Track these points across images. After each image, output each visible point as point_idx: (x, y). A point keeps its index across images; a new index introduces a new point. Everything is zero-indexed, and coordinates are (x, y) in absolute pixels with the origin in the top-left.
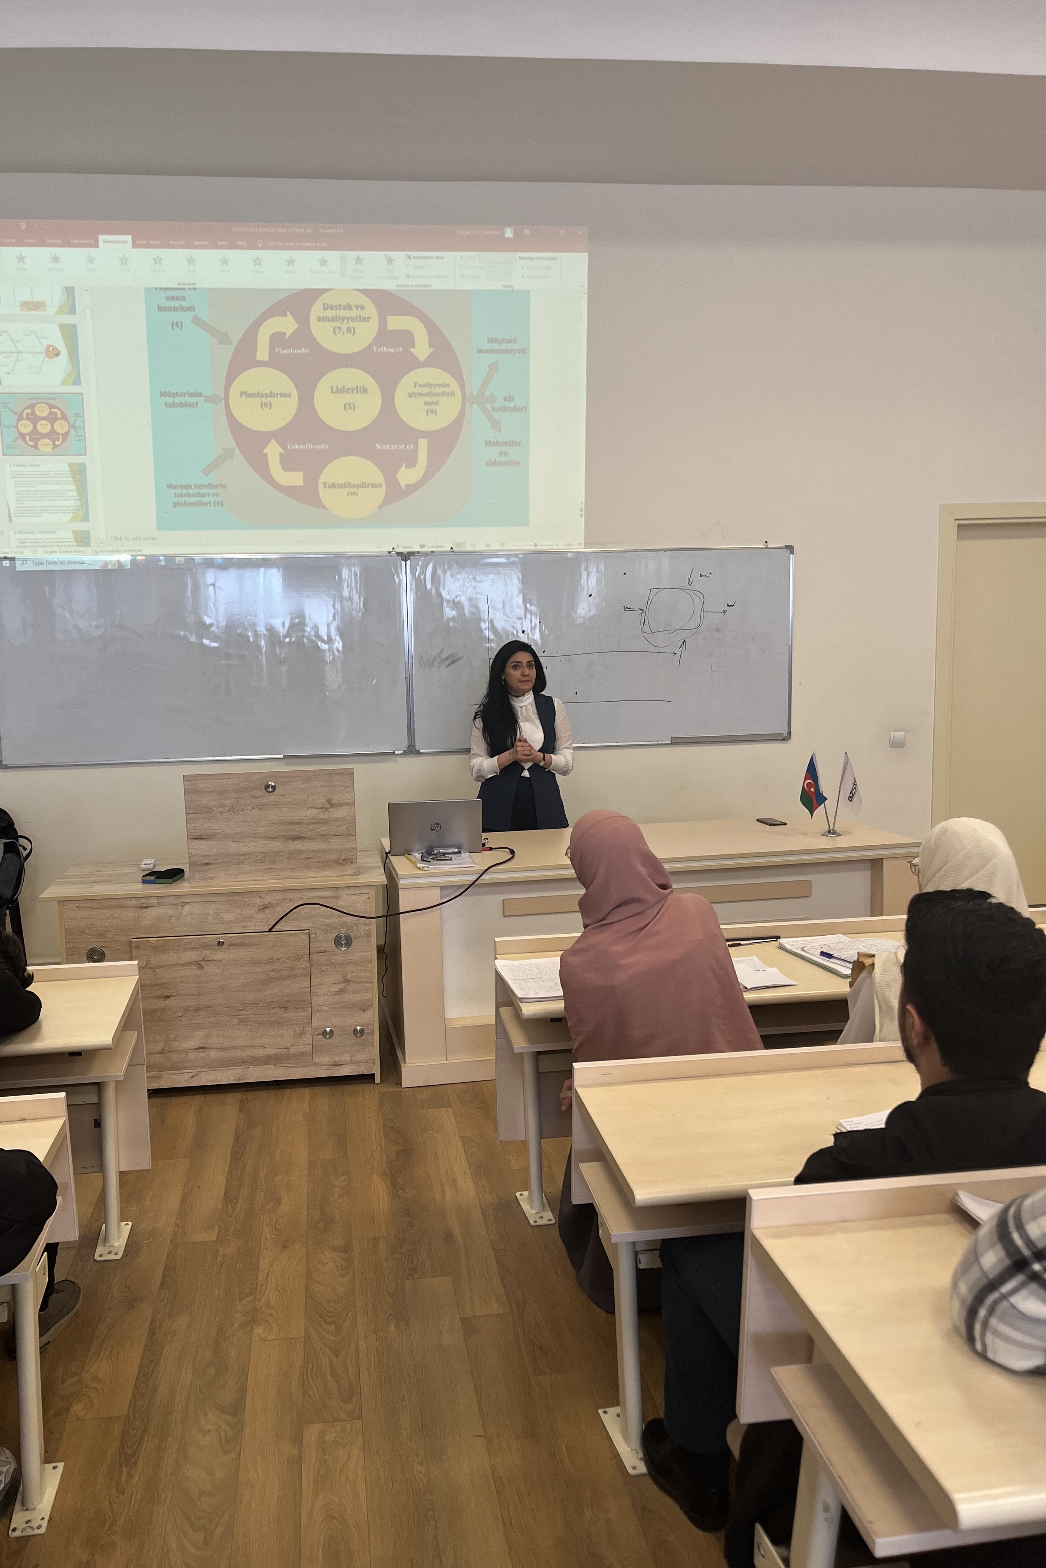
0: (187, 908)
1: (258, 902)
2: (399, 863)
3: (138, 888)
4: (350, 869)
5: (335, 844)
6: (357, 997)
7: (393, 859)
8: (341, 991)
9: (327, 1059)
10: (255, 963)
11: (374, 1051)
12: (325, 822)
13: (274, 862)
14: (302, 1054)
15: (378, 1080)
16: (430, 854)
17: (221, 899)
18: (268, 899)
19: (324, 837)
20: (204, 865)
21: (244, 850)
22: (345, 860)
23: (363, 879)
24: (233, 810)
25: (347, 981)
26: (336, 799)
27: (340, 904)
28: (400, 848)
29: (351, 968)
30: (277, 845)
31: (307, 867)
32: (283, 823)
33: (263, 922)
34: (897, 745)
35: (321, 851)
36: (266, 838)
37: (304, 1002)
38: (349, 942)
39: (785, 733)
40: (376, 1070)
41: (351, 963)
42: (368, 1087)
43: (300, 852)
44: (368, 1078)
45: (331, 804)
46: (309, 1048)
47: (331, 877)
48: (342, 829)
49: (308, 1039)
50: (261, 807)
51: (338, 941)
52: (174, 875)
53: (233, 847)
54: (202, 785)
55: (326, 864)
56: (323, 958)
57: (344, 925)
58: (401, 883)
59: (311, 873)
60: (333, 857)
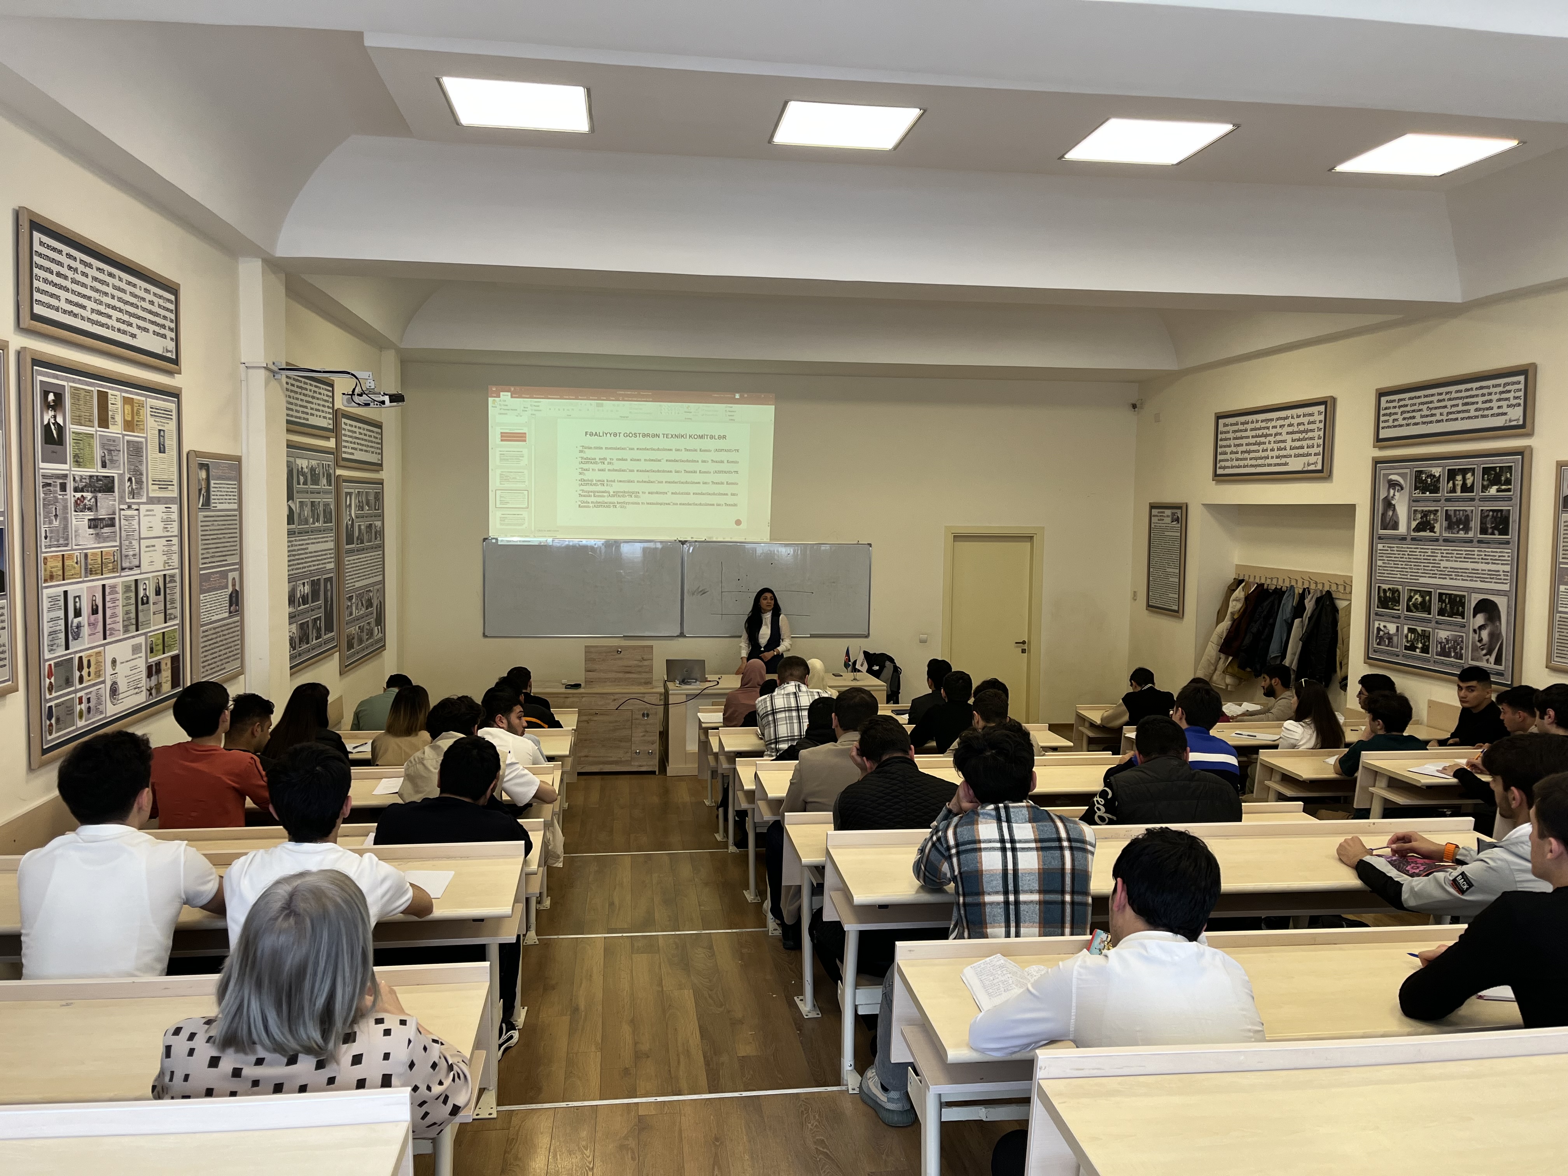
0: (584, 699)
1: (613, 697)
2: (670, 685)
3: (563, 690)
4: (650, 686)
5: (644, 676)
6: (650, 739)
7: (667, 683)
8: (644, 736)
9: (637, 764)
10: (610, 722)
11: (656, 761)
12: (641, 666)
13: (619, 682)
14: (627, 761)
15: (657, 773)
16: (683, 682)
17: (597, 696)
18: (616, 697)
19: (640, 672)
20: (589, 682)
21: (607, 677)
22: (648, 682)
23: (654, 690)
24: (603, 660)
25: (646, 731)
26: (645, 657)
27: (645, 700)
28: (671, 678)
29: (648, 726)
30: (621, 675)
31: (632, 685)
32: (623, 666)
33: (613, 706)
34: (923, 641)
35: (638, 678)
36: (616, 672)
37: (629, 740)
38: (648, 715)
39: (866, 633)
40: (657, 770)
41: (648, 724)
42: (653, 776)
43: (630, 678)
44: (653, 773)
45: (643, 659)
46: (630, 759)
47: (642, 689)
48: (647, 670)
49: (629, 755)
50: (615, 659)
51: (643, 715)
52: (577, 686)
53: (602, 675)
54: (592, 650)
55: (640, 684)
56: (637, 721)
57: (646, 709)
58: (670, 692)
59: (634, 687)
60: (643, 681)
